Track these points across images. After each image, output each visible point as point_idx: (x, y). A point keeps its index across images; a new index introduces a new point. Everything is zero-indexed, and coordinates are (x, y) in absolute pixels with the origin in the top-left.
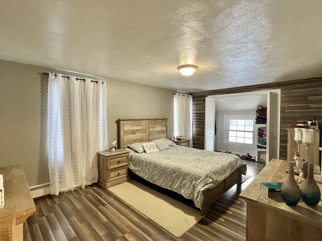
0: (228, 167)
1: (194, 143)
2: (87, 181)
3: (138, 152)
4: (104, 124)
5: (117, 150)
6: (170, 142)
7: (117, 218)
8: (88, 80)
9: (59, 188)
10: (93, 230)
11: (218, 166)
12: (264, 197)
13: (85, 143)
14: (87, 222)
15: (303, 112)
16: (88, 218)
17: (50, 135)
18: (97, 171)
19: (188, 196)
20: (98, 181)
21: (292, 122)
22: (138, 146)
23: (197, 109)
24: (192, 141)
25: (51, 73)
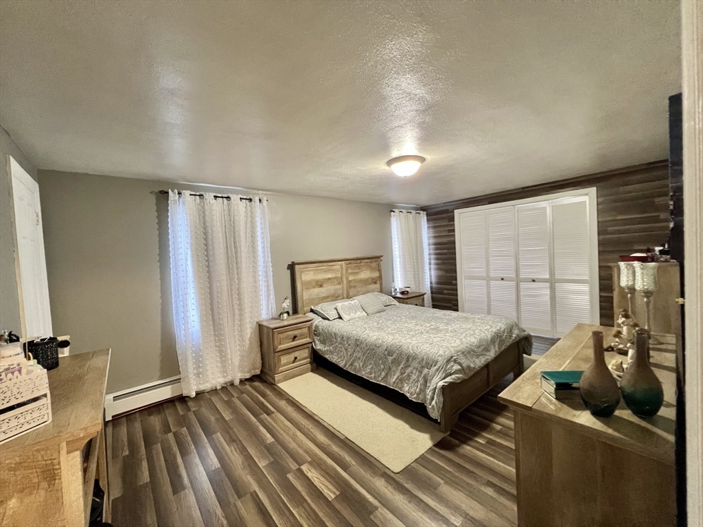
0: (493, 341)
1: (433, 299)
2: (242, 372)
3: (328, 319)
4: (266, 272)
5: (291, 317)
6: (385, 298)
7: (290, 436)
8: (235, 198)
9: (197, 385)
10: (248, 458)
11: (473, 340)
12: (548, 399)
13: (236, 307)
14: (238, 442)
15: (645, 230)
16: (241, 434)
17: (176, 296)
18: (259, 355)
19: (415, 396)
20: (262, 371)
21: (621, 251)
22: (328, 309)
23: (437, 235)
24: (430, 295)
25: (173, 191)
